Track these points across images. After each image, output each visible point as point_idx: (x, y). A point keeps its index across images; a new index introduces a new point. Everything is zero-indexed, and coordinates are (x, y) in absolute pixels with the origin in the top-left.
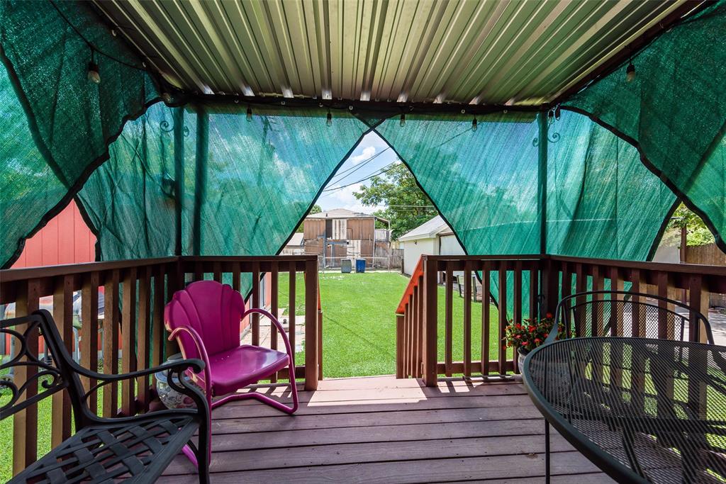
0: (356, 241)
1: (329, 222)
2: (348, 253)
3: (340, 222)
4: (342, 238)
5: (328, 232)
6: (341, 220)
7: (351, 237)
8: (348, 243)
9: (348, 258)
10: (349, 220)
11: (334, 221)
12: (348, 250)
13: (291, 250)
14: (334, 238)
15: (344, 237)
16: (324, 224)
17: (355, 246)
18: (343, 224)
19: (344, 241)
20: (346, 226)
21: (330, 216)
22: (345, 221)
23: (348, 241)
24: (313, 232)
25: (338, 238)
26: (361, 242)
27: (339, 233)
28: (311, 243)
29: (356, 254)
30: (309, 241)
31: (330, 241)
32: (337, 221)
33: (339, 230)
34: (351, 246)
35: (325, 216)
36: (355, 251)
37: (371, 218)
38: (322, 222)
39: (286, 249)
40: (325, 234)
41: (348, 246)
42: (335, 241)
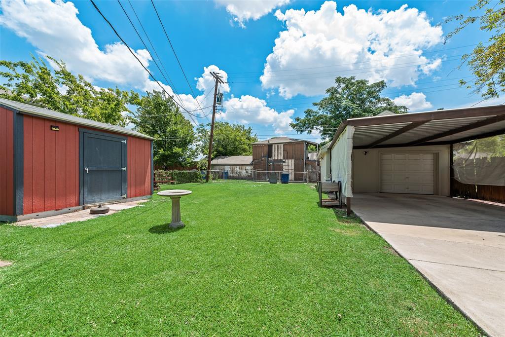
0: (290, 160)
1: (270, 146)
2: (284, 170)
3: (278, 146)
4: (279, 159)
5: (270, 154)
7: (287, 157)
8: (284, 162)
9: (284, 173)
10: (285, 144)
11: (273, 145)
12: (284, 167)
13: (245, 167)
14: (273, 159)
15: (281, 157)
16: (266, 149)
17: (290, 164)
18: (281, 148)
19: (281, 161)
21: (271, 142)
22: (282, 145)
23: (284, 160)
24: (259, 154)
25: (276, 158)
26: (294, 161)
27: (278, 155)
28: (258, 162)
29: (290, 170)
30: (256, 161)
31: (270, 161)
32: (276, 145)
33: (278, 152)
34: (287, 164)
35: (267, 143)
36: (290, 168)
37: (302, 142)
38: (265, 147)
39: (240, 167)
40: (267, 155)
41: (284, 164)
42: (275, 160)
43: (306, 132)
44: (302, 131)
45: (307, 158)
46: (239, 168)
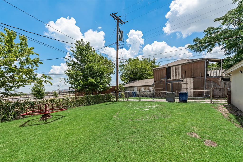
0: (188, 79)
1: (168, 69)
2: (182, 88)
3: (176, 68)
4: (177, 78)
5: (168, 75)
6: (177, 67)
7: (185, 75)
8: (182, 81)
9: (183, 91)
10: (183, 65)
11: (171, 68)
12: (183, 85)
13: (148, 87)
14: (172, 79)
15: (179, 77)
16: (165, 71)
17: (188, 82)
18: (178, 69)
19: (179, 80)
20: (180, 70)
21: (169, 66)
22: (180, 66)
23: (182, 79)
24: (159, 76)
25: (174, 78)
26: (193, 79)
27: (176, 75)
28: (158, 83)
29: (188, 88)
30: (157, 82)
31: (169, 81)
32: (174, 68)
33: (176, 73)
34: (185, 82)
35: (166, 66)
36: (189, 86)
37: (202, 61)
38: (164, 71)
39: (145, 87)
40: (166, 77)
41: (182, 83)
42: (173, 80)
43: (206, 50)
44: (201, 51)
45: (208, 75)
46: (144, 89)
